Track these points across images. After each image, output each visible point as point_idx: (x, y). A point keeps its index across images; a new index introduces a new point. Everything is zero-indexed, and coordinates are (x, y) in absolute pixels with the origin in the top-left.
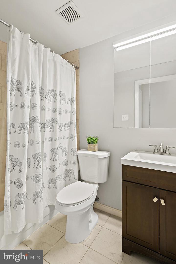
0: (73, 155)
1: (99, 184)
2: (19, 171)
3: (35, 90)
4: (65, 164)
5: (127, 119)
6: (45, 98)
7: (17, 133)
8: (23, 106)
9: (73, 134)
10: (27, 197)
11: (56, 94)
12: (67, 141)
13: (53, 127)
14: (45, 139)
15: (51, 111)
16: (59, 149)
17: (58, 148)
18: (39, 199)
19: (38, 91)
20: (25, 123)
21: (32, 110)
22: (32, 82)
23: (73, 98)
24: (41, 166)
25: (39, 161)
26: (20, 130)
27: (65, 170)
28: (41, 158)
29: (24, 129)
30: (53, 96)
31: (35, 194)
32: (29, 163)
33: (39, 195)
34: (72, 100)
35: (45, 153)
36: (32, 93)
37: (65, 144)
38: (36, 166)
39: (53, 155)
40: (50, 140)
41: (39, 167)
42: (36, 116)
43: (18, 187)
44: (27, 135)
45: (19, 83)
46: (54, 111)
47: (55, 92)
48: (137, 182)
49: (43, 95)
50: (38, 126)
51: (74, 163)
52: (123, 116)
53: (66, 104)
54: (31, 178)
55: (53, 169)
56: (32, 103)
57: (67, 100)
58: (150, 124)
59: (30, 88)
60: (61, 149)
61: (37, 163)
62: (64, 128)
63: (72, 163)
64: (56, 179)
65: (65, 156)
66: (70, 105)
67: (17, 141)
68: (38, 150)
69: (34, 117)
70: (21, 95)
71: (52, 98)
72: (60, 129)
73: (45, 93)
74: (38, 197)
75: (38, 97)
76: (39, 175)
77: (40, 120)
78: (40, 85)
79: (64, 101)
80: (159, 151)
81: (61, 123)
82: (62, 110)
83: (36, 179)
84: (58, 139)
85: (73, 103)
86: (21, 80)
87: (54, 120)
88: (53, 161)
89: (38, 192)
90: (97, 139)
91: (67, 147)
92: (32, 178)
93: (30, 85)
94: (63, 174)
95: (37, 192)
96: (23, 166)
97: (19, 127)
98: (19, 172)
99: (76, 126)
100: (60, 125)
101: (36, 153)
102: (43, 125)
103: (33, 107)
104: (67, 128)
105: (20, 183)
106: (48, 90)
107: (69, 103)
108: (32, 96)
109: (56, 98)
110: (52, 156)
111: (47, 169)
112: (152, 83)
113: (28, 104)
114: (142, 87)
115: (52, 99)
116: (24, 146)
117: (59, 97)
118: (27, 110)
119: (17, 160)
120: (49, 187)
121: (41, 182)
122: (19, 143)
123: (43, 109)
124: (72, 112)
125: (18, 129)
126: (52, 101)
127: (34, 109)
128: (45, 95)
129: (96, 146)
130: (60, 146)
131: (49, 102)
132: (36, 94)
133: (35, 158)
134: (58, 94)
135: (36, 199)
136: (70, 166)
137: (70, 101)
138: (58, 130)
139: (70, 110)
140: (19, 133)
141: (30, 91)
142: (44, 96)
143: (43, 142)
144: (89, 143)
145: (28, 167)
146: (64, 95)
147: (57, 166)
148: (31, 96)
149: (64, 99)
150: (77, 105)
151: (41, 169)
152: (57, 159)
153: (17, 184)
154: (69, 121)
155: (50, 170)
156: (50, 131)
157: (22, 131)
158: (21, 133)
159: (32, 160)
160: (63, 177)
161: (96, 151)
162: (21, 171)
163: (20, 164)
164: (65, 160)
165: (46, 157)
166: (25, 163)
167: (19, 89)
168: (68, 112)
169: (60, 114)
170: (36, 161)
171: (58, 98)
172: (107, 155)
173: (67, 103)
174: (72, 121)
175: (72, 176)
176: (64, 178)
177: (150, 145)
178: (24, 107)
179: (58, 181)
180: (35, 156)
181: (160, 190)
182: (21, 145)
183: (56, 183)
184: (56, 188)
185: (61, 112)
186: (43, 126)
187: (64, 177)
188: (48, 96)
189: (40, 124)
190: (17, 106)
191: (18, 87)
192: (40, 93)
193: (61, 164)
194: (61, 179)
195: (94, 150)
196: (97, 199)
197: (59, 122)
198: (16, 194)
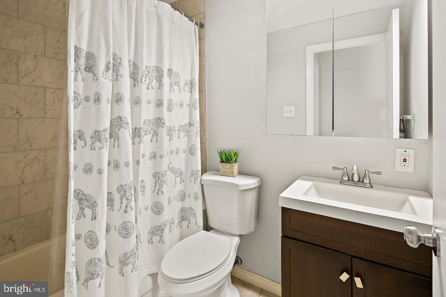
0: (194, 183)
1: (241, 236)
2: (92, 217)
3: (121, 69)
4: (180, 198)
5: (292, 115)
6: (140, 82)
7: (88, 147)
8: (98, 100)
9: (194, 145)
10: (108, 264)
11: (162, 75)
12: (182, 156)
13: (156, 134)
14: (141, 156)
15: (152, 106)
16: (168, 173)
17: (166, 171)
18: (130, 267)
19: (126, 70)
20: (101, 129)
21: (116, 106)
22: (115, 54)
23: (194, 79)
24: (134, 207)
25: (130, 198)
26: (93, 143)
27: (180, 208)
28: (133, 193)
29: (100, 140)
30: (156, 79)
31: (122, 259)
32: (110, 201)
33: (130, 260)
34: (192, 83)
35: (143, 181)
36: (115, 74)
37: (180, 162)
38: (124, 208)
39: (158, 183)
40: (151, 158)
41: (129, 209)
42: (122, 116)
43: (90, 246)
44: (105, 153)
45: (90, 56)
46: (159, 105)
47: (159, 70)
48: (309, 241)
49: (137, 77)
50: (126, 134)
51: (196, 198)
52: (285, 108)
53: (180, 91)
54: (116, 230)
55: (157, 209)
56: (115, 92)
57: (182, 84)
58: (333, 129)
59: (111, 66)
60: (172, 172)
61: (125, 202)
62: (177, 134)
63: (192, 196)
64: (163, 227)
65: (181, 183)
66: (189, 92)
67: (88, 162)
68: (128, 177)
69: (120, 118)
70: (95, 79)
71: (155, 81)
72: (171, 136)
73: (140, 73)
74: (127, 264)
75: (126, 81)
76: (130, 224)
77: (130, 124)
78: (132, 58)
79: (177, 85)
80: (351, 178)
81: (172, 125)
82: (174, 102)
83: (123, 232)
84: (165, 154)
85: (193, 89)
86: (93, 50)
87: (159, 122)
88: (158, 194)
89: (128, 254)
90: (236, 154)
91: (183, 169)
92: (117, 228)
93: (111, 61)
94: (177, 216)
95: (126, 254)
96: (98, 209)
97: (92, 138)
98: (92, 220)
99: (199, 130)
100: (170, 130)
101: (123, 184)
102: (137, 131)
103: (117, 101)
104: (182, 134)
105: (94, 239)
106: (146, 67)
107: (187, 88)
108: (116, 80)
109: (161, 81)
110: (156, 186)
111: (146, 210)
112: (336, 50)
113: (107, 94)
114: (319, 57)
115: (154, 83)
116: (100, 172)
117: (168, 78)
118: (106, 107)
119: (88, 197)
120: (151, 242)
121: (134, 236)
122: (92, 166)
123: (137, 103)
124: (191, 106)
125: (89, 141)
126: (154, 87)
127: (120, 103)
128: (140, 76)
129: (236, 167)
130: (170, 166)
131: (148, 89)
132: (122, 76)
133: (122, 192)
134: (165, 74)
135: (125, 267)
136: (189, 203)
137: (189, 85)
138: (166, 138)
139: (188, 102)
140: (92, 149)
141: (110, 72)
142: (139, 79)
143: (138, 163)
144: (222, 162)
145: (111, 208)
146: (177, 75)
147: (165, 203)
148: (112, 81)
149: (177, 83)
150: (200, 91)
151: (133, 212)
152: (165, 192)
153: (88, 241)
154: (187, 121)
155: (152, 210)
156: (151, 141)
157: (98, 144)
158: (94, 148)
159: (116, 196)
160: (176, 222)
161: (235, 175)
162: (95, 218)
163: (93, 206)
164: (181, 192)
165: (143, 187)
166: (103, 202)
167: (90, 68)
168: (185, 105)
169: (170, 110)
170: (124, 198)
171: (166, 81)
172: (255, 183)
173: (182, 89)
174: (193, 122)
175: (192, 219)
176: (178, 224)
177: (334, 168)
178: (100, 100)
179: (167, 230)
180: (121, 189)
181: (353, 258)
182: (95, 170)
183: (164, 235)
184: (164, 243)
185: (172, 107)
186: (136, 133)
187: (178, 222)
188: (147, 77)
189: (131, 130)
190: (87, 99)
191: (89, 64)
192: (131, 74)
193: (172, 199)
194: (173, 226)
195: (232, 175)
196: (238, 261)
197: (167, 125)
198: (87, 259)
